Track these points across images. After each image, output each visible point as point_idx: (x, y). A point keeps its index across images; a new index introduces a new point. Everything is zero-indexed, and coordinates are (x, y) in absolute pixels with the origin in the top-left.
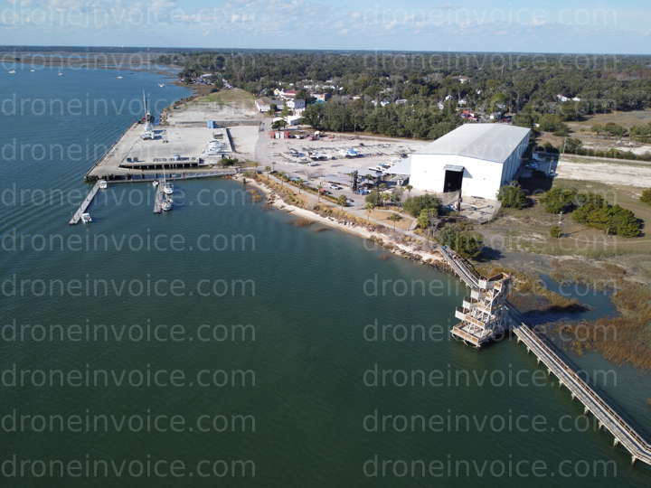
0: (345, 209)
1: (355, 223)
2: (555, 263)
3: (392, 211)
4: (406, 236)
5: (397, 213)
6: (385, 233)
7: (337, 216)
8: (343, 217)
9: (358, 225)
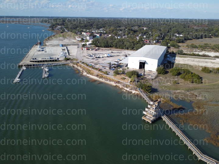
0: (107, 75)
1: (110, 80)
2: (175, 93)
3: (123, 76)
4: (127, 85)
5: (124, 77)
6: (120, 84)
7: (104, 78)
8: (106, 78)
9: (111, 81)
